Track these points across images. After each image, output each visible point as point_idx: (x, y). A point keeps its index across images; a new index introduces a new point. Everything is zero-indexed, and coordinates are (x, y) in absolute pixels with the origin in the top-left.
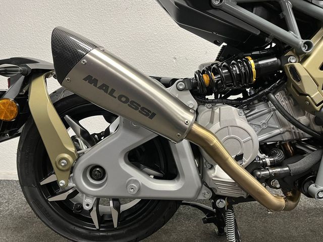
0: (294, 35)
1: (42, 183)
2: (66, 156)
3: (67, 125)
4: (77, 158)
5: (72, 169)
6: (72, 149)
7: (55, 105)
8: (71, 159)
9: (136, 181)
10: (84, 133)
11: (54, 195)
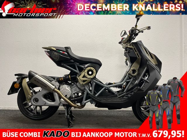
0: (77, 71)
1: (23, 103)
2: (30, 96)
3: (30, 89)
4: (32, 97)
5: (31, 99)
6: (31, 95)
7: (28, 85)
8: (31, 97)
9: (45, 102)
10: (34, 91)
11: (26, 106)
